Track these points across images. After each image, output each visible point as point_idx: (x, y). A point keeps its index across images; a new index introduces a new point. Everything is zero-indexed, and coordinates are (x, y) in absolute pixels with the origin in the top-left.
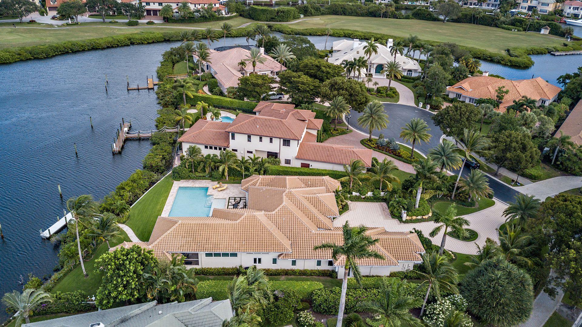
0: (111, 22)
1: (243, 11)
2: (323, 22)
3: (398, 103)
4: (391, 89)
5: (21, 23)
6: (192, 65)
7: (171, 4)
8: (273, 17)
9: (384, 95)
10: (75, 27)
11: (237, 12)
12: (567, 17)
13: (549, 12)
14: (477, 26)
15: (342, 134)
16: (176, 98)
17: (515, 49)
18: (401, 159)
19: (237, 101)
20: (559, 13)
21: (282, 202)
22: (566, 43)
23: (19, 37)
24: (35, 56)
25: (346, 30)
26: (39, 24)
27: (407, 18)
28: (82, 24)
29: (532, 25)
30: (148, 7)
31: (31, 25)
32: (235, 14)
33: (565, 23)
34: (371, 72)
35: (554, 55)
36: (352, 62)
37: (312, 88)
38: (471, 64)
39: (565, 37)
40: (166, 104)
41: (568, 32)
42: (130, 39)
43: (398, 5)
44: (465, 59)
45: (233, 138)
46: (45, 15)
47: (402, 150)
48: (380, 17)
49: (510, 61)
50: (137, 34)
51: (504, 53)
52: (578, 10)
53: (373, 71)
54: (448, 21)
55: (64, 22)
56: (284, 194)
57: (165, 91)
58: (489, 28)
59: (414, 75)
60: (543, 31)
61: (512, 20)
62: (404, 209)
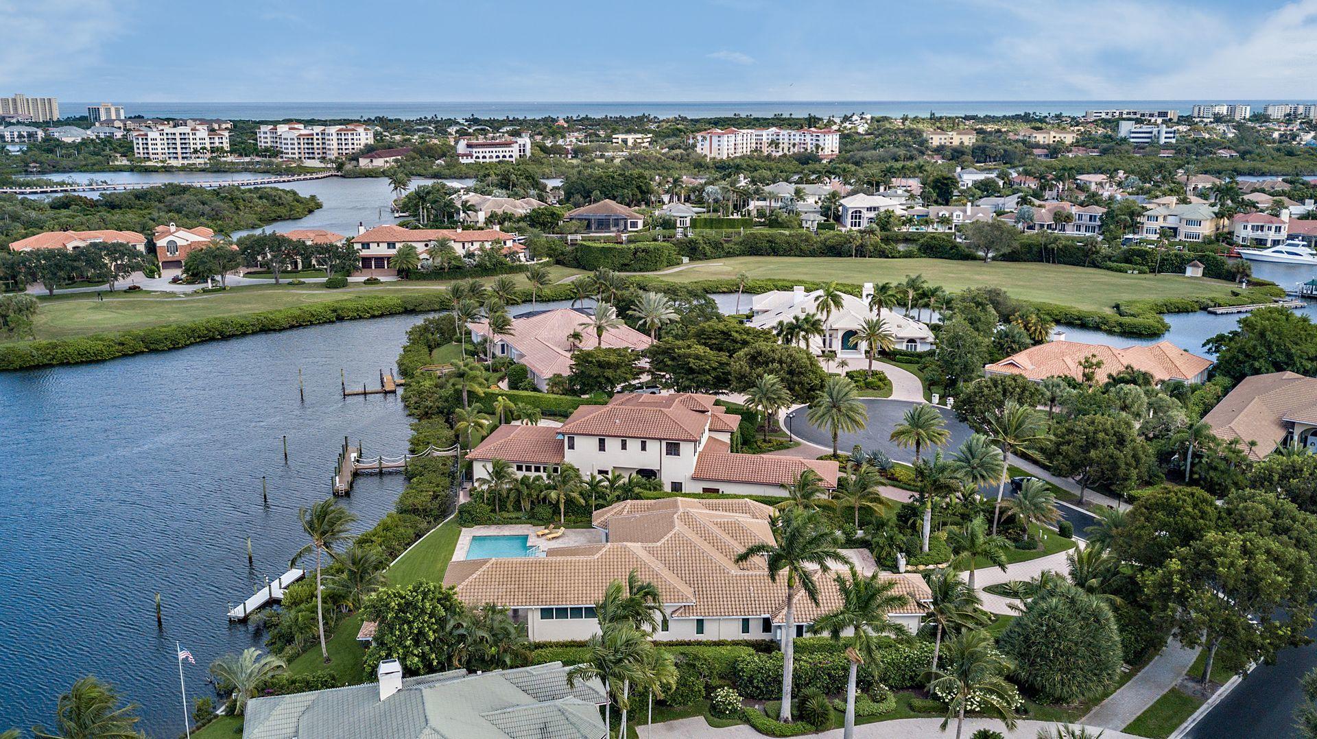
0: (290, 284)
1: (562, 254)
2: (730, 269)
3: (890, 398)
4: (875, 374)
5: (112, 292)
6: (470, 348)
7: (413, 244)
8: (626, 262)
9: (862, 384)
10: (220, 295)
11: (550, 256)
12: (1242, 246)
13: (1204, 237)
14: (1054, 265)
15: (779, 449)
16: (447, 400)
17: (1130, 303)
18: (896, 483)
19: (569, 398)
20: (1226, 237)
21: (674, 527)
22: (1237, 290)
23: (115, 315)
24: (152, 347)
25: (780, 280)
26: (149, 292)
27: (908, 255)
28: (232, 288)
29: (1167, 260)
30: (365, 253)
31: (131, 295)
32: (545, 260)
33: (1239, 256)
34: (834, 349)
35: (1215, 314)
36: (792, 323)
37: (715, 365)
38: (1035, 324)
39: (1237, 281)
40: (427, 413)
41: (1241, 270)
42: (334, 311)
43: (888, 233)
44: (1022, 317)
45: (571, 447)
46: (157, 276)
47: (898, 469)
48: (851, 256)
49: (1121, 325)
50: (350, 300)
51: (1108, 312)
52: (1262, 231)
53: (837, 345)
54: (994, 259)
55: (198, 287)
56: (675, 516)
57: (421, 393)
58: (1079, 269)
59: (921, 348)
60: (1190, 271)
61: (1124, 252)
62: (901, 551)
